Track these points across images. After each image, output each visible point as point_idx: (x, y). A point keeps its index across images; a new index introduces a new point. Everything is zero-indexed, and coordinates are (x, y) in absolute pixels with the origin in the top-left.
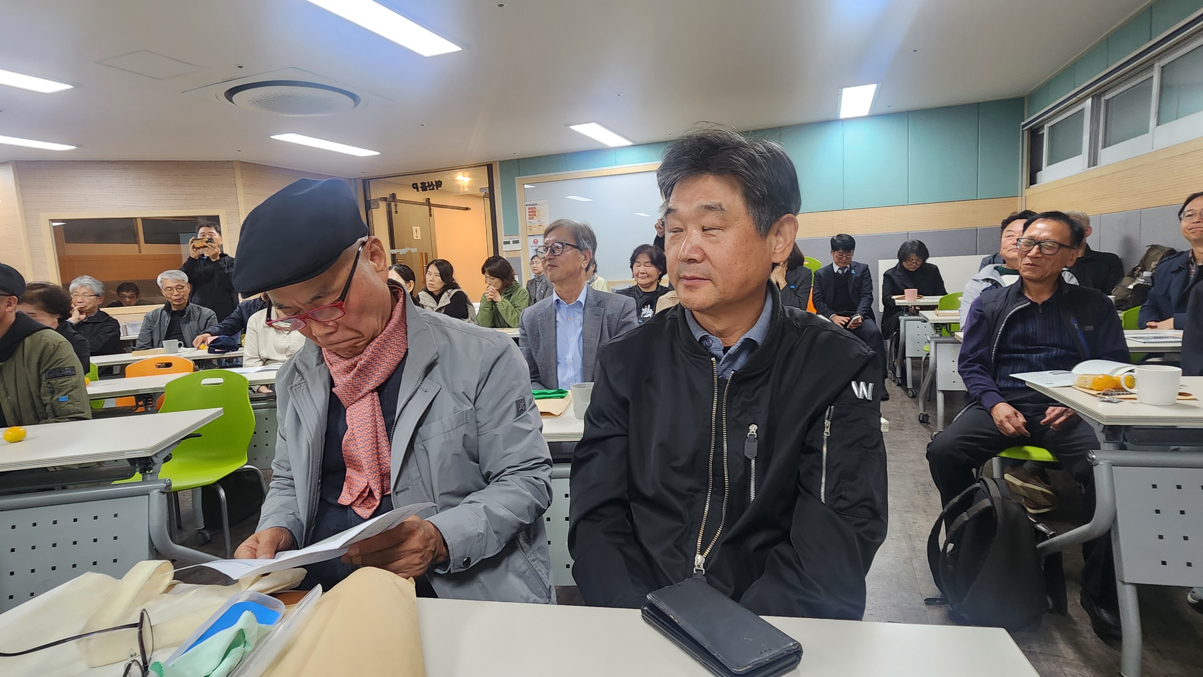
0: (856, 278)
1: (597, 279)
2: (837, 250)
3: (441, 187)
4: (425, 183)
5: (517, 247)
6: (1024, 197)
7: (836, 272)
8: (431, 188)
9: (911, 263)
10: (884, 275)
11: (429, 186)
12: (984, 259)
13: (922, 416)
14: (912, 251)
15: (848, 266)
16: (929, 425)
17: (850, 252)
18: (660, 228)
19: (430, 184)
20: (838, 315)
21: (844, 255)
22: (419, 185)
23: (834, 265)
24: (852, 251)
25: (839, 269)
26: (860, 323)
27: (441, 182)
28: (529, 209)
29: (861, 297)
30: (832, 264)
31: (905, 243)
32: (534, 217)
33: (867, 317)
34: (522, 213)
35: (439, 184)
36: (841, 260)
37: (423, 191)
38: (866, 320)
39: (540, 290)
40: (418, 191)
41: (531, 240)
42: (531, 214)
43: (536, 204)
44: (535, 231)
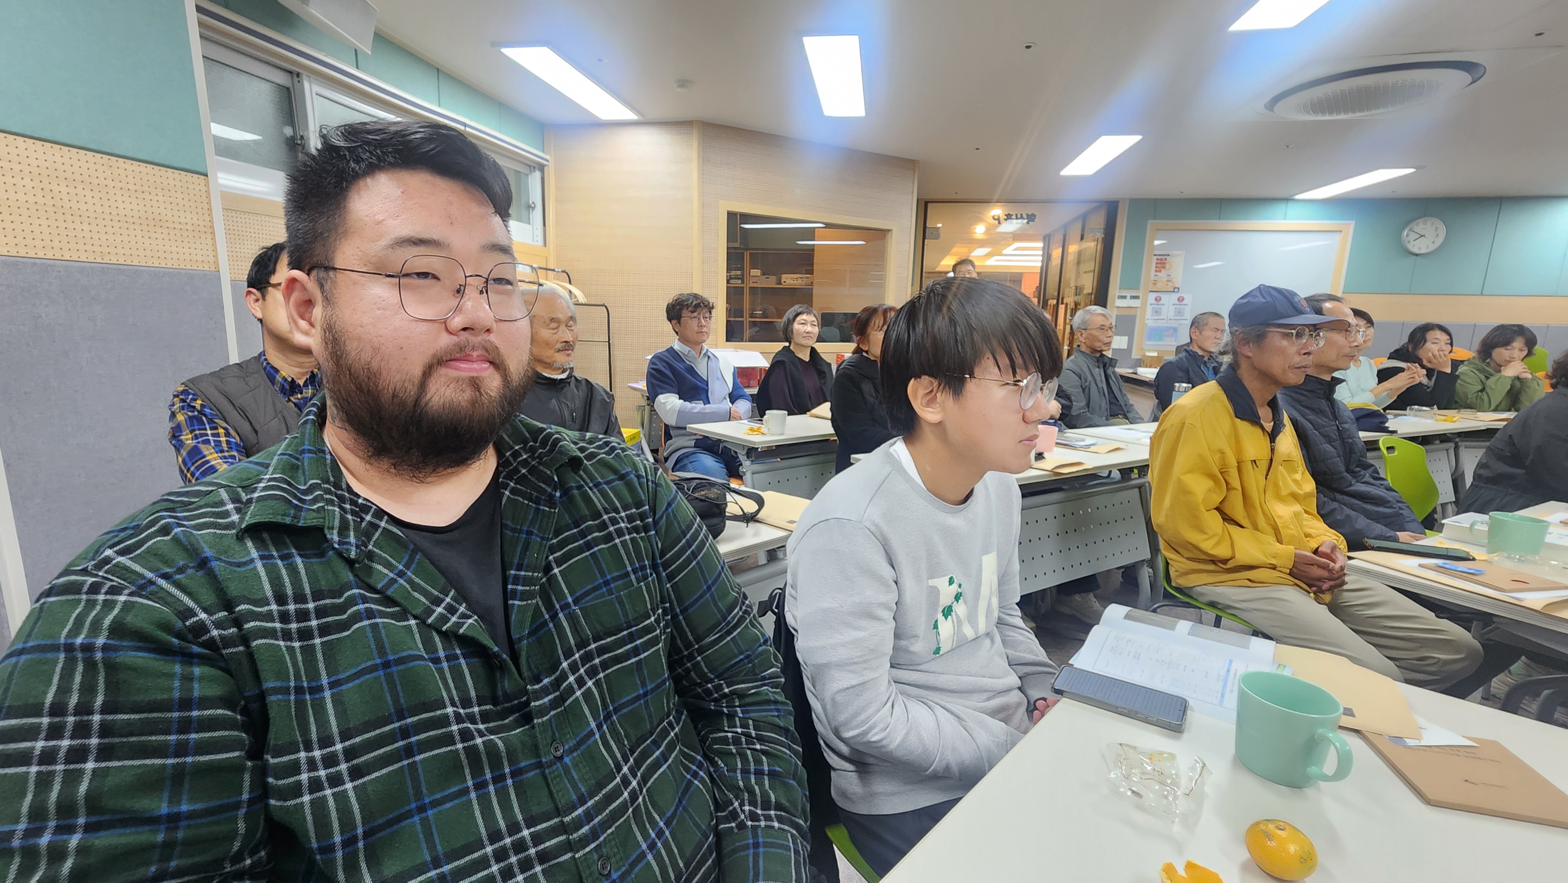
3: (1033, 221)
4: (1012, 215)
5: (1135, 303)
11: (1017, 219)
19: (1019, 216)
22: (1003, 217)
27: (1035, 216)
28: (1157, 259)
34: (1149, 265)
35: (1031, 218)
40: (999, 223)
41: (1152, 297)
42: (1159, 265)
43: (1169, 255)
44: (1160, 286)
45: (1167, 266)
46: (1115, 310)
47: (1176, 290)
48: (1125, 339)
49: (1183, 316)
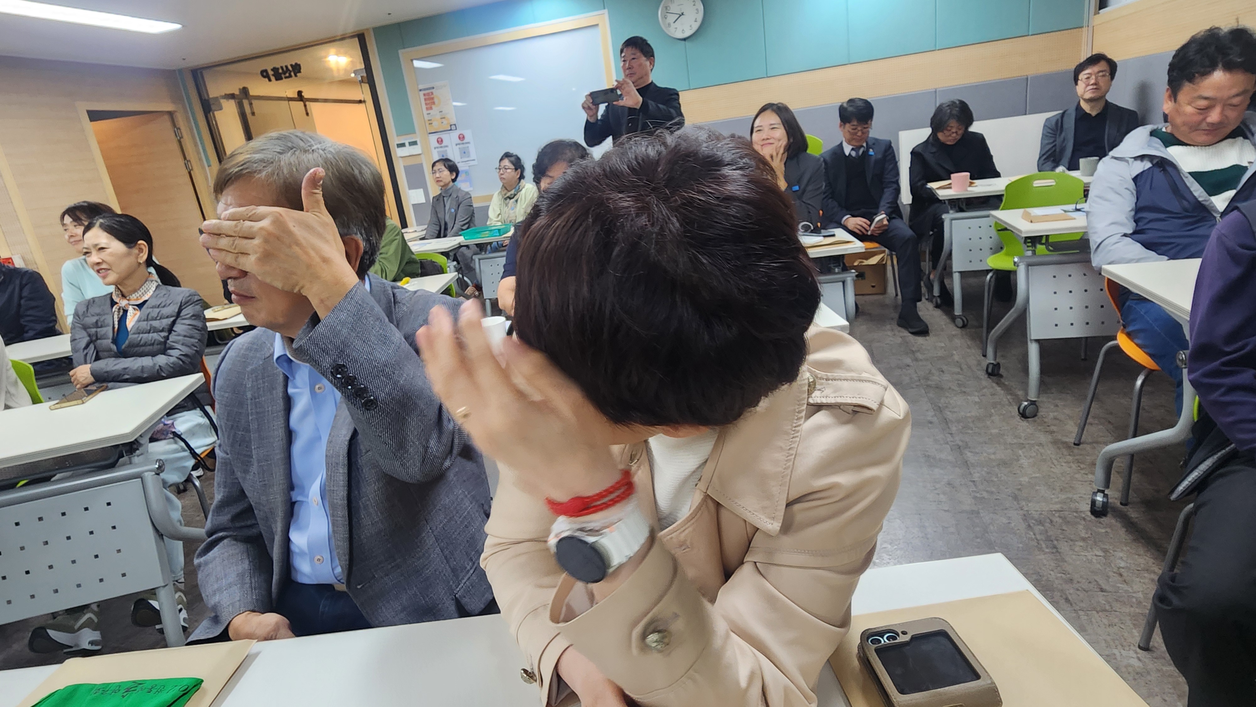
0: (877, 162)
1: (524, 187)
2: (849, 122)
3: (300, 72)
4: (278, 69)
5: (416, 150)
6: (1090, 29)
7: (847, 154)
8: (287, 75)
9: (950, 132)
10: (913, 153)
11: (284, 73)
12: (1047, 120)
13: (991, 367)
14: (951, 116)
15: (865, 145)
16: (1003, 380)
17: (867, 123)
18: (589, 108)
19: (285, 69)
20: (853, 216)
21: (859, 128)
22: (271, 73)
23: (845, 145)
24: (869, 122)
25: (853, 149)
26: (885, 225)
27: (299, 65)
28: (424, 95)
29: (884, 188)
30: (841, 144)
31: (941, 106)
32: (433, 106)
33: (894, 216)
34: (416, 102)
35: (297, 68)
36: (855, 137)
37: (277, 80)
38: (894, 221)
39: (450, 209)
40: (270, 80)
41: (433, 138)
42: (428, 102)
43: (433, 88)
44: (436, 126)
45: (436, 100)
46: (401, 160)
47: (452, 127)
48: (421, 191)
49: (469, 157)
